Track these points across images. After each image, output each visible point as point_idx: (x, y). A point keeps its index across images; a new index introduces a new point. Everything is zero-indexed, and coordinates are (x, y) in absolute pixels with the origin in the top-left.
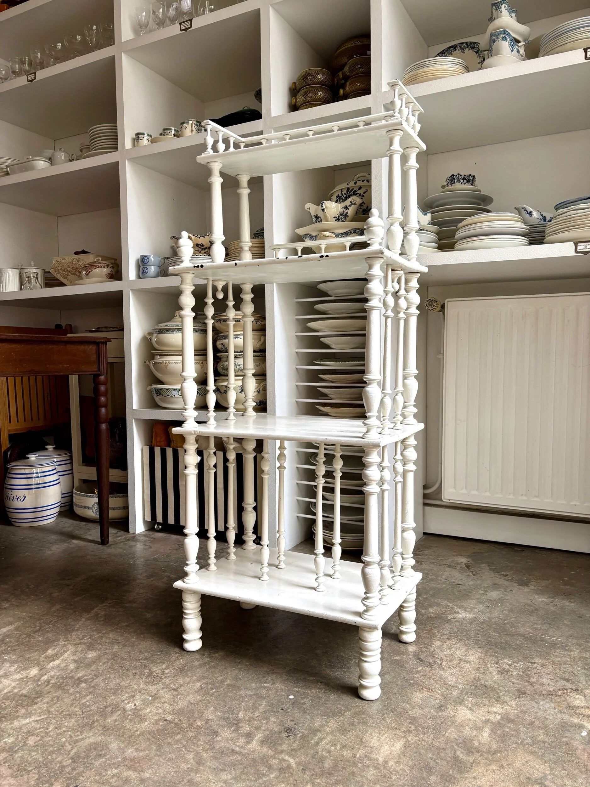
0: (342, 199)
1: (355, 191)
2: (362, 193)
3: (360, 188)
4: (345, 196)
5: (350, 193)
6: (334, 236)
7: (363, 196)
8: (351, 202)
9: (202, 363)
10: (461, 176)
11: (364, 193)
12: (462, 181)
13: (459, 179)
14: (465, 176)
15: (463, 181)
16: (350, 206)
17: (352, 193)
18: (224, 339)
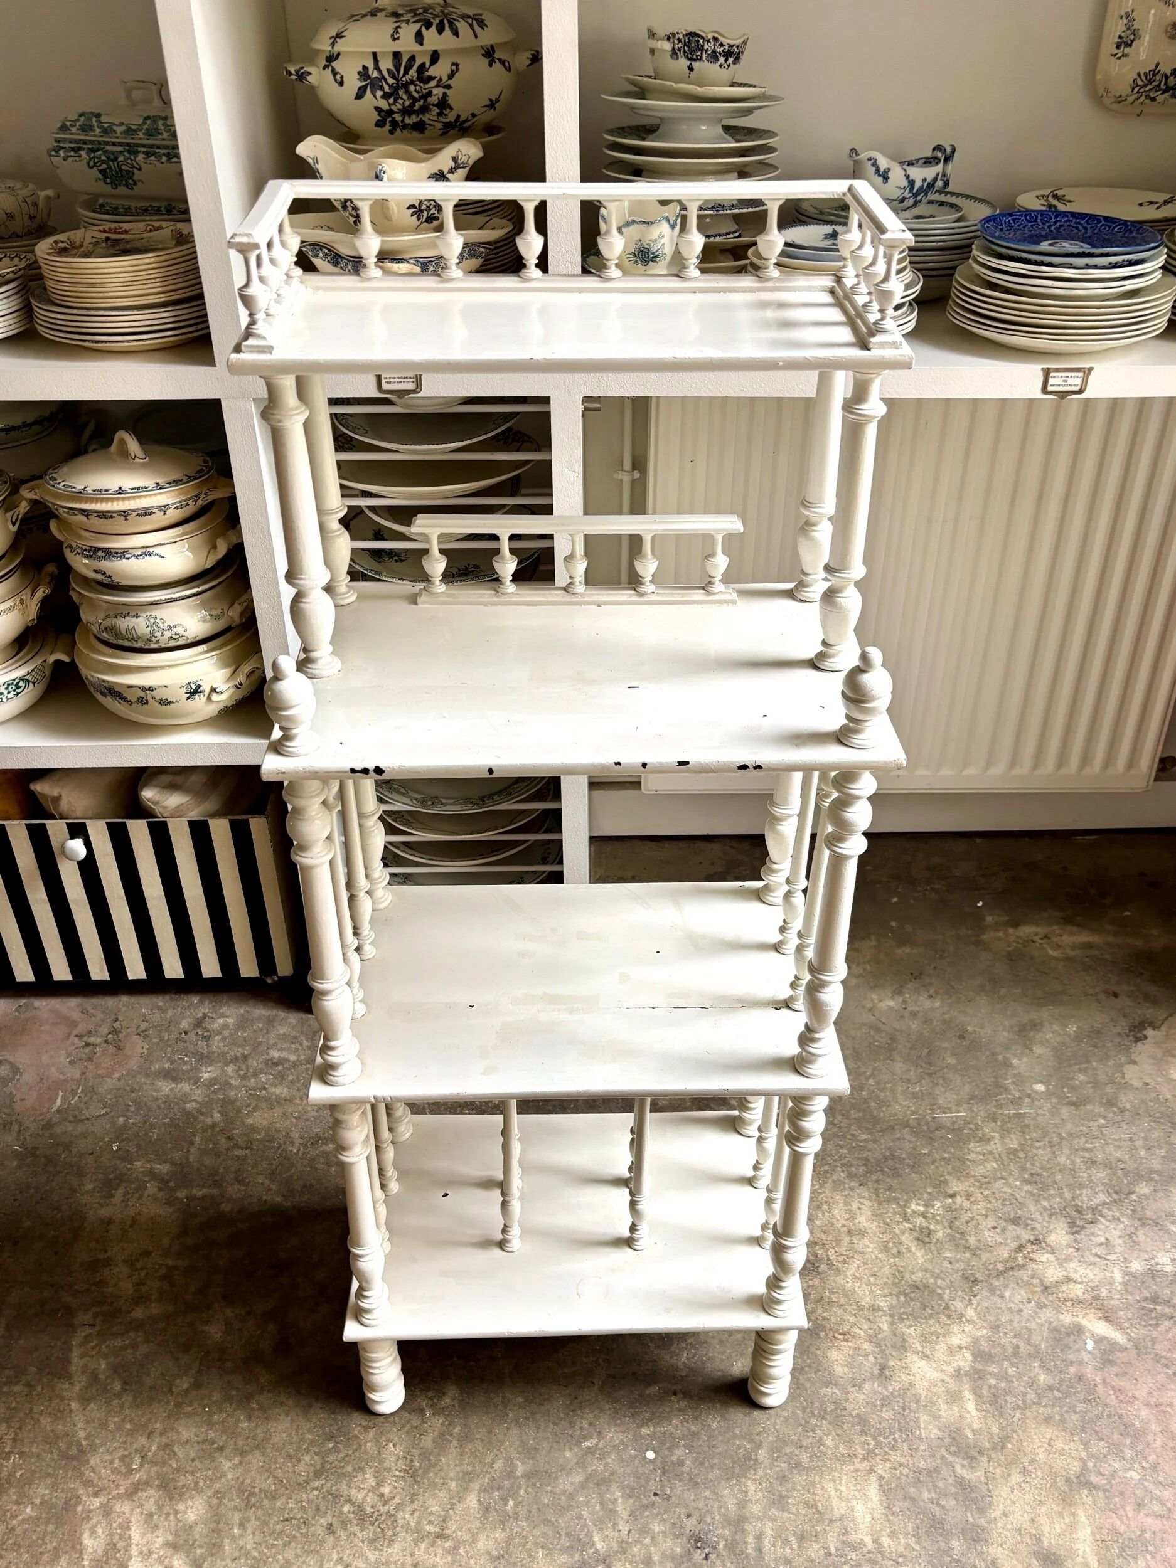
0: (381, 88)
1: (422, 68)
2: (445, 78)
3: (435, 57)
4: (391, 81)
5: (406, 72)
6: (418, 269)
7: (449, 87)
8: (454, 159)
9: (22, 602)
10: (722, 45)
11: (451, 76)
12: (722, 60)
13: (714, 52)
14: (732, 46)
15: (726, 60)
16: (451, 171)
17: (413, 72)
18: (104, 558)
